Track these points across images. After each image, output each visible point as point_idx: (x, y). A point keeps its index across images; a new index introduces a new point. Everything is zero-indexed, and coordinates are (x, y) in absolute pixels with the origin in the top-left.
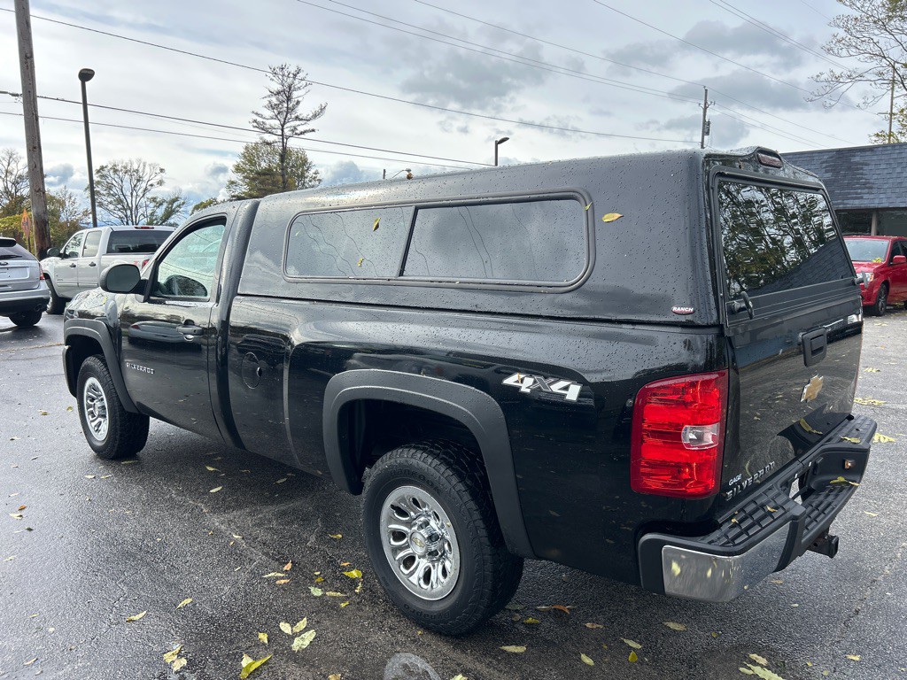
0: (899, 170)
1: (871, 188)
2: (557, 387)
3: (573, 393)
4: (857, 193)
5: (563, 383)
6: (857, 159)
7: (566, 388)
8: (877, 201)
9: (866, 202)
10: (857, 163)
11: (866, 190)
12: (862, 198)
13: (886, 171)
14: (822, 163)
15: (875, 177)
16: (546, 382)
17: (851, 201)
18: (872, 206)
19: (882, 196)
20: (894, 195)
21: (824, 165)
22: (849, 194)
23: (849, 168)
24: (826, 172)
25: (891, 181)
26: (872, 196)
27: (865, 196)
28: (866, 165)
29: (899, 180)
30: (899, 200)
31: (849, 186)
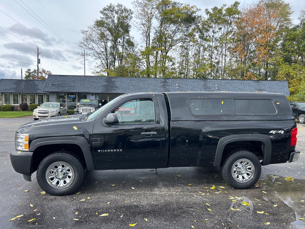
0: (123, 84)
1: (118, 88)
2: (280, 132)
3: (283, 132)
4: (114, 89)
5: (281, 131)
6: (113, 80)
7: (281, 132)
8: (119, 91)
9: (117, 91)
10: (113, 81)
11: (117, 89)
12: (116, 90)
13: (120, 84)
14: (104, 80)
15: (118, 85)
16: (278, 131)
17: (113, 91)
18: (118, 93)
19: (121, 90)
20: (123, 90)
21: (105, 80)
22: (112, 89)
23: (111, 82)
24: (106, 82)
25: (122, 86)
26: (118, 90)
27: (117, 90)
28: (116, 82)
29: (124, 87)
30: (124, 92)
31: (112, 87)
